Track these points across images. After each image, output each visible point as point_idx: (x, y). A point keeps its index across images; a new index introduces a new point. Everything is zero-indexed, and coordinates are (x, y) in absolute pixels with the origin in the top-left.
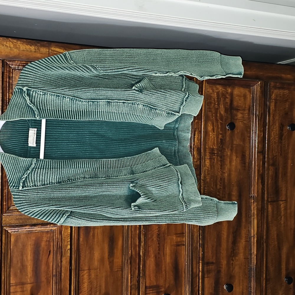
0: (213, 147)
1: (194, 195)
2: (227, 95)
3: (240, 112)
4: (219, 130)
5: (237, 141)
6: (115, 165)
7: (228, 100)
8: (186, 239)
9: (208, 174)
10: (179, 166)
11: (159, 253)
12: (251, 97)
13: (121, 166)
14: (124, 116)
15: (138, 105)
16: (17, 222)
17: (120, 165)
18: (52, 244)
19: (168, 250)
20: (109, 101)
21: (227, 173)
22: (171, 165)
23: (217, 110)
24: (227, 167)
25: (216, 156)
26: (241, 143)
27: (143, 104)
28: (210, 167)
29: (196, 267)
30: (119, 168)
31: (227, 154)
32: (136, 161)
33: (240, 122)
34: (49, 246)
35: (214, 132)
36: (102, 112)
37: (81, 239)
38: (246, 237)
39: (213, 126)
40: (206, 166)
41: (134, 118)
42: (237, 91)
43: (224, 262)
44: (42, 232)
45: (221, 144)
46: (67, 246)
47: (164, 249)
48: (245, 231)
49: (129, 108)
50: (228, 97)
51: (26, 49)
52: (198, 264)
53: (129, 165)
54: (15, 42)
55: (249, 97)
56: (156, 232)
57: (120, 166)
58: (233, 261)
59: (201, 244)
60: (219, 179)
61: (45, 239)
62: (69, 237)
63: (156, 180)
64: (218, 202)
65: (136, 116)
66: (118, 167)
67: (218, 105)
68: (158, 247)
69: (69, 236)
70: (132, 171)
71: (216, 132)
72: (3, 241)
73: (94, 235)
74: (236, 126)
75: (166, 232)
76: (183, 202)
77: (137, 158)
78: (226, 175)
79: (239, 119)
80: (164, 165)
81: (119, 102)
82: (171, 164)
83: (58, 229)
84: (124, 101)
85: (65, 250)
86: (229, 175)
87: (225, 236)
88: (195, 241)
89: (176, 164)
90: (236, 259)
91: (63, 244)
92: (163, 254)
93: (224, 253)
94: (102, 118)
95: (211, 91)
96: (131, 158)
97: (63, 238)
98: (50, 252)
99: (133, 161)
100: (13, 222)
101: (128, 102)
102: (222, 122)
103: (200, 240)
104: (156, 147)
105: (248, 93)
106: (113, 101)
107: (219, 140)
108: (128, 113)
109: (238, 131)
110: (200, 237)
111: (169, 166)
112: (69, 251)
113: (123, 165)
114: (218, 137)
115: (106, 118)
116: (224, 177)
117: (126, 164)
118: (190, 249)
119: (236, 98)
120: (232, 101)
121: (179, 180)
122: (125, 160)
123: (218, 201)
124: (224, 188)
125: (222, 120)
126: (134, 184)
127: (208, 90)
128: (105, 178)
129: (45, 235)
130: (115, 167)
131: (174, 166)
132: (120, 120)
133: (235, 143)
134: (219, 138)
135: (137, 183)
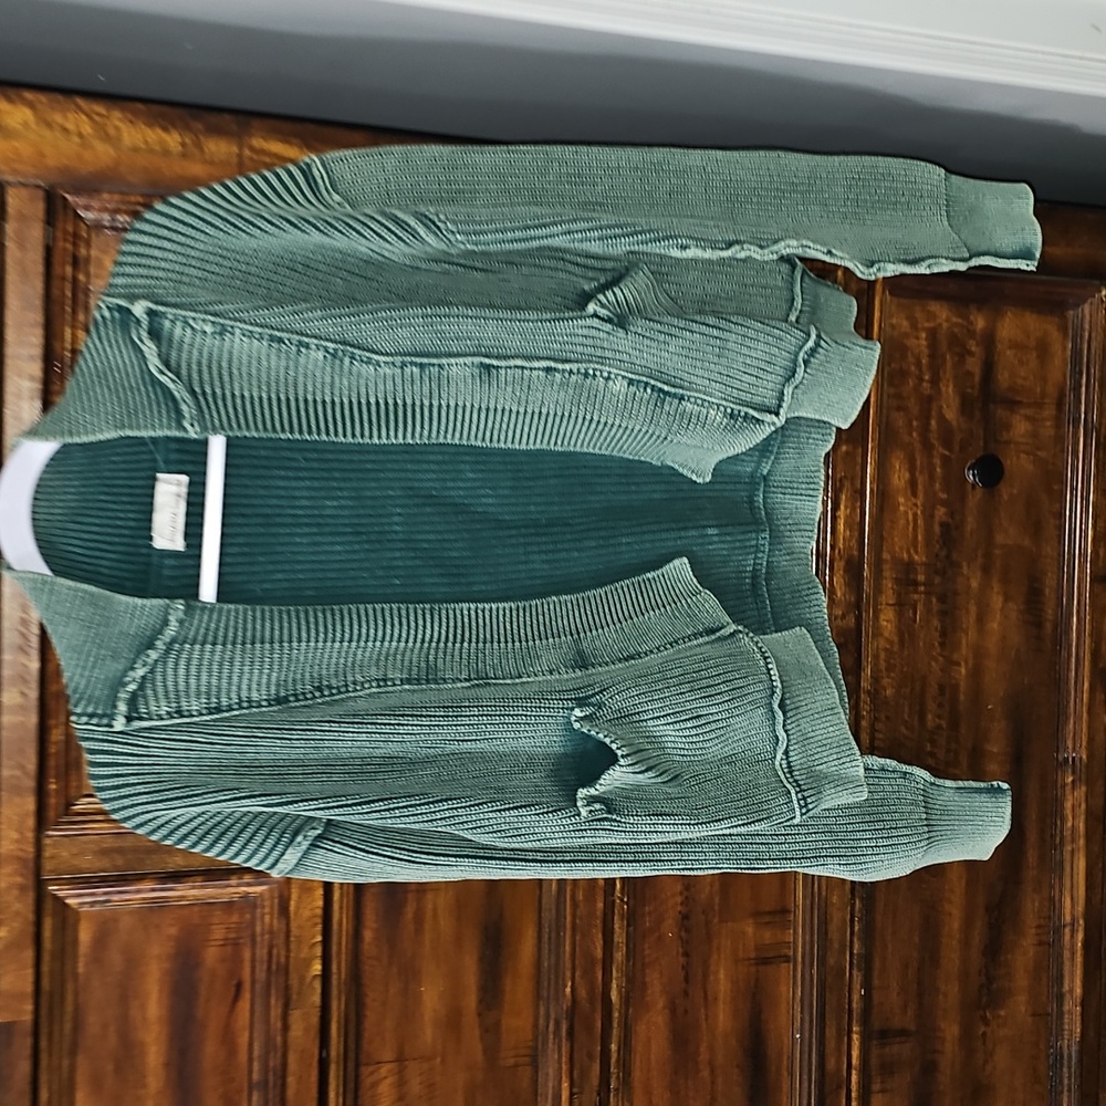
0: (910, 555)
2: (972, 342)
3: (1022, 411)
4: (937, 486)
5: (1008, 534)
6: (508, 627)
7: (974, 365)
8: (798, 937)
9: (889, 668)
10: (775, 635)
11: (686, 993)
12: (1069, 353)
13: (536, 633)
14: (549, 425)
15: (608, 378)
16: (105, 863)
17: (529, 629)
18: (247, 955)
19: (722, 980)
20: (487, 361)
21: (966, 662)
22: (740, 632)
23: (927, 403)
24: (967, 640)
25: (921, 593)
26: (1027, 542)
27: (630, 376)
28: (896, 639)
29: (839, 1050)
30: (527, 641)
31: (969, 587)
32: (595, 611)
33: (1022, 455)
34: (236, 960)
35: (915, 494)
36: (460, 411)
37: (368, 935)
38: (1039, 927)
39: (912, 470)
40: (882, 635)
41: (589, 434)
42: (1011, 326)
43: (950, 1030)
44: (208, 906)
45: (944, 544)
46: (308, 963)
47: (705, 976)
48: (1036, 904)
49: (571, 392)
50: (973, 349)
51: (146, 142)
52: (846, 1039)
53: (567, 629)
54: (99, 114)
55: (1061, 352)
56: (673, 903)
57: (529, 634)
58: (987, 1023)
59: (858, 954)
60: (933, 690)
61: (218, 933)
62: (316, 924)
63: (682, 693)
64: (932, 784)
65: (600, 427)
66: (523, 639)
67: (935, 381)
68: (683, 967)
69: (319, 920)
70: (580, 653)
71: (926, 494)
72: (47, 944)
73: (419, 919)
74: (1006, 472)
75: (716, 908)
76: (788, 786)
77: (599, 602)
78: (963, 671)
79: (1021, 440)
80: (712, 631)
81: (531, 369)
82: (740, 628)
83: (271, 890)
84: (553, 364)
85: (302, 978)
86: (976, 673)
87: (956, 925)
88: (836, 945)
89: (760, 629)
90: (999, 1016)
91: (292, 955)
92: (702, 995)
93: (950, 993)
94: (457, 435)
95: (905, 323)
96: (575, 602)
97: (294, 931)
98: (239, 986)
99: (582, 610)
100: (88, 863)
101: (567, 366)
102: (947, 453)
103: (855, 940)
104: (679, 555)
105: (1055, 334)
106: (503, 363)
107: (937, 529)
108: (566, 414)
109: (1015, 491)
110: (856, 928)
111: (732, 635)
112: (318, 985)
113: (542, 628)
114: (929, 517)
115: (473, 433)
116: (953, 682)
117: (554, 623)
118: (812, 975)
119: (1007, 356)
120: (989, 367)
121: (774, 693)
122: (552, 607)
123: (932, 779)
124: (954, 724)
125: (947, 444)
126: (588, 711)
127: (894, 321)
128: (468, 684)
129: (218, 916)
130: (509, 636)
131: (751, 635)
132: (532, 441)
133: (1000, 539)
134: (937, 519)
135: (600, 706)
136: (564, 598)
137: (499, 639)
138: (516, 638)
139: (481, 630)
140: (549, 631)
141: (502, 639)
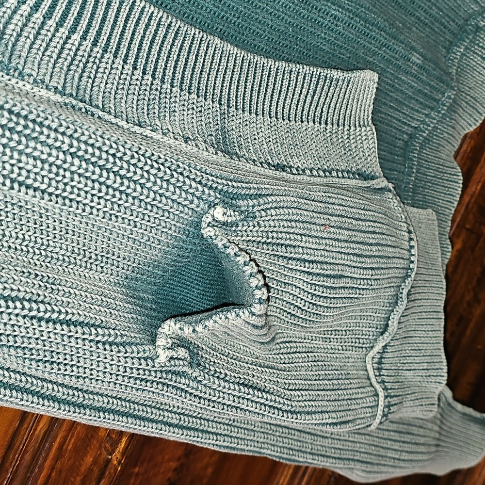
1: (425, 366)
6: (145, 47)
13: (178, 76)
17: (172, 64)
22: (390, 191)
32: (256, 88)
57: (169, 73)
63: (338, 240)
64: (449, 404)
77: (265, 77)
80: (365, 177)
82: (390, 186)
96: (239, 62)
111: (382, 190)
113: (188, 73)
117: (205, 75)
123: (451, 400)
126: (233, 216)
128: (58, 98)
130: (142, 61)
131: (398, 199)
135: (249, 216)
136: (229, 47)
137: (127, 55)
138: (150, 69)
139: (107, 29)
140: (195, 84)
141: (131, 60)
